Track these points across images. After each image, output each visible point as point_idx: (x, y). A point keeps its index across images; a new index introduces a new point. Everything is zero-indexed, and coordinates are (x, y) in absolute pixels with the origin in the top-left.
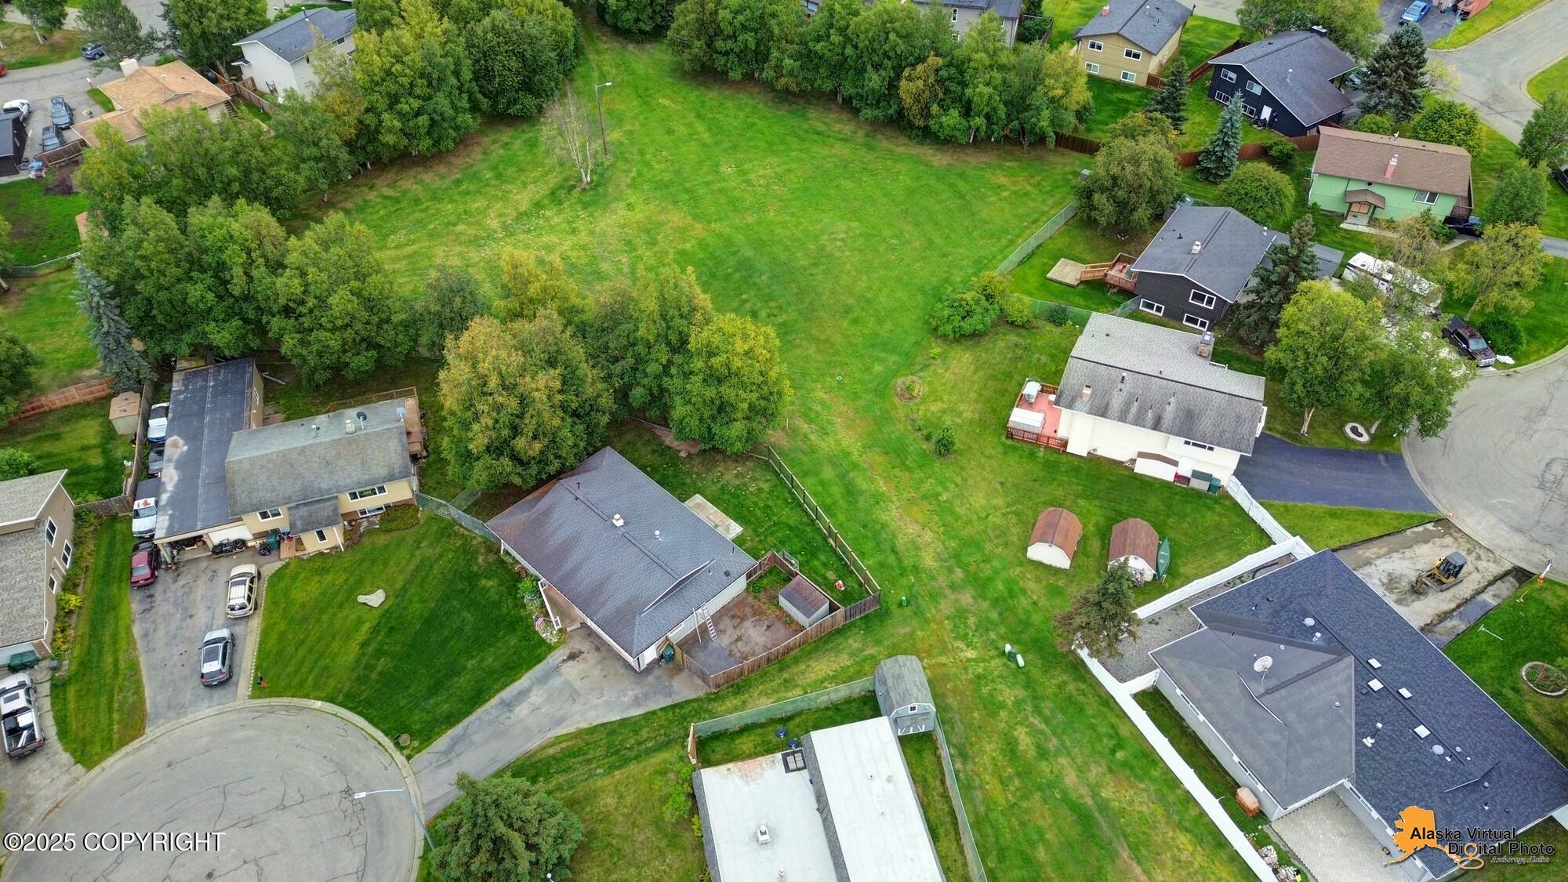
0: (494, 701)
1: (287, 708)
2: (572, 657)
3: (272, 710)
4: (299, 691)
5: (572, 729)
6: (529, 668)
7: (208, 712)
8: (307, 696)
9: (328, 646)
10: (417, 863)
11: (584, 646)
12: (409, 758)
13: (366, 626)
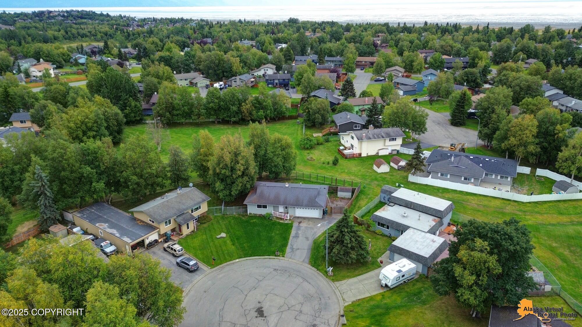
0: (291, 238)
1: (229, 265)
2: (300, 223)
3: (223, 268)
4: (226, 261)
5: (320, 234)
6: (291, 229)
7: (200, 277)
8: (231, 260)
9: (222, 249)
10: (318, 271)
11: (300, 220)
12: (284, 257)
13: (228, 242)
